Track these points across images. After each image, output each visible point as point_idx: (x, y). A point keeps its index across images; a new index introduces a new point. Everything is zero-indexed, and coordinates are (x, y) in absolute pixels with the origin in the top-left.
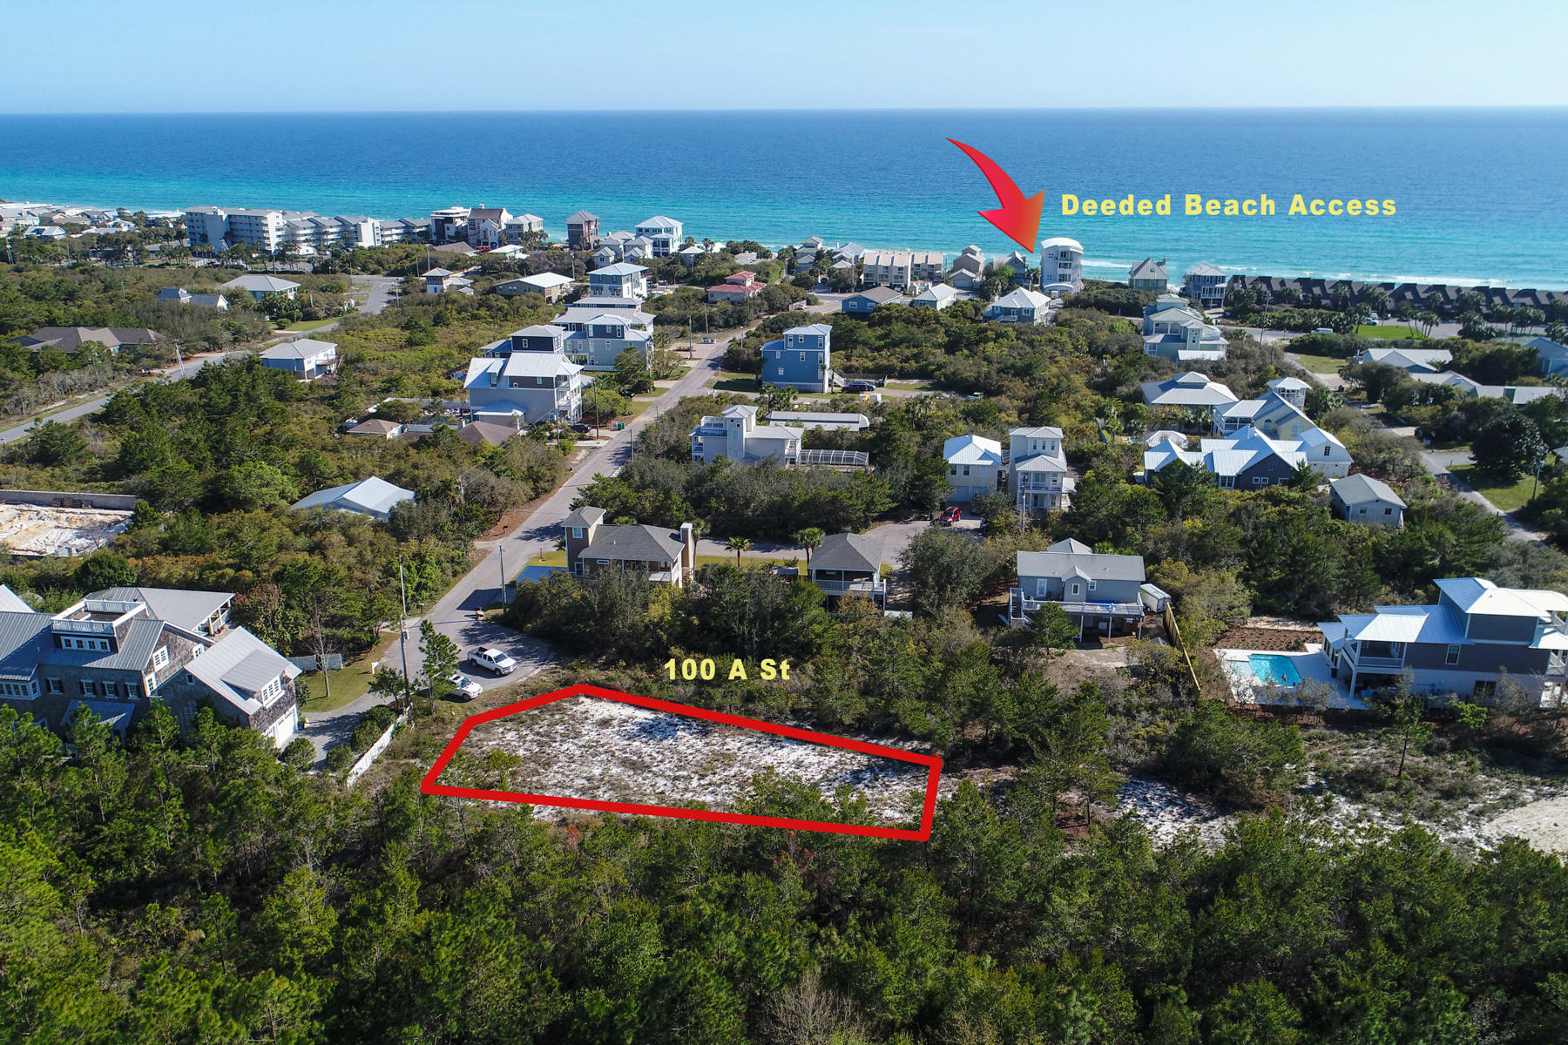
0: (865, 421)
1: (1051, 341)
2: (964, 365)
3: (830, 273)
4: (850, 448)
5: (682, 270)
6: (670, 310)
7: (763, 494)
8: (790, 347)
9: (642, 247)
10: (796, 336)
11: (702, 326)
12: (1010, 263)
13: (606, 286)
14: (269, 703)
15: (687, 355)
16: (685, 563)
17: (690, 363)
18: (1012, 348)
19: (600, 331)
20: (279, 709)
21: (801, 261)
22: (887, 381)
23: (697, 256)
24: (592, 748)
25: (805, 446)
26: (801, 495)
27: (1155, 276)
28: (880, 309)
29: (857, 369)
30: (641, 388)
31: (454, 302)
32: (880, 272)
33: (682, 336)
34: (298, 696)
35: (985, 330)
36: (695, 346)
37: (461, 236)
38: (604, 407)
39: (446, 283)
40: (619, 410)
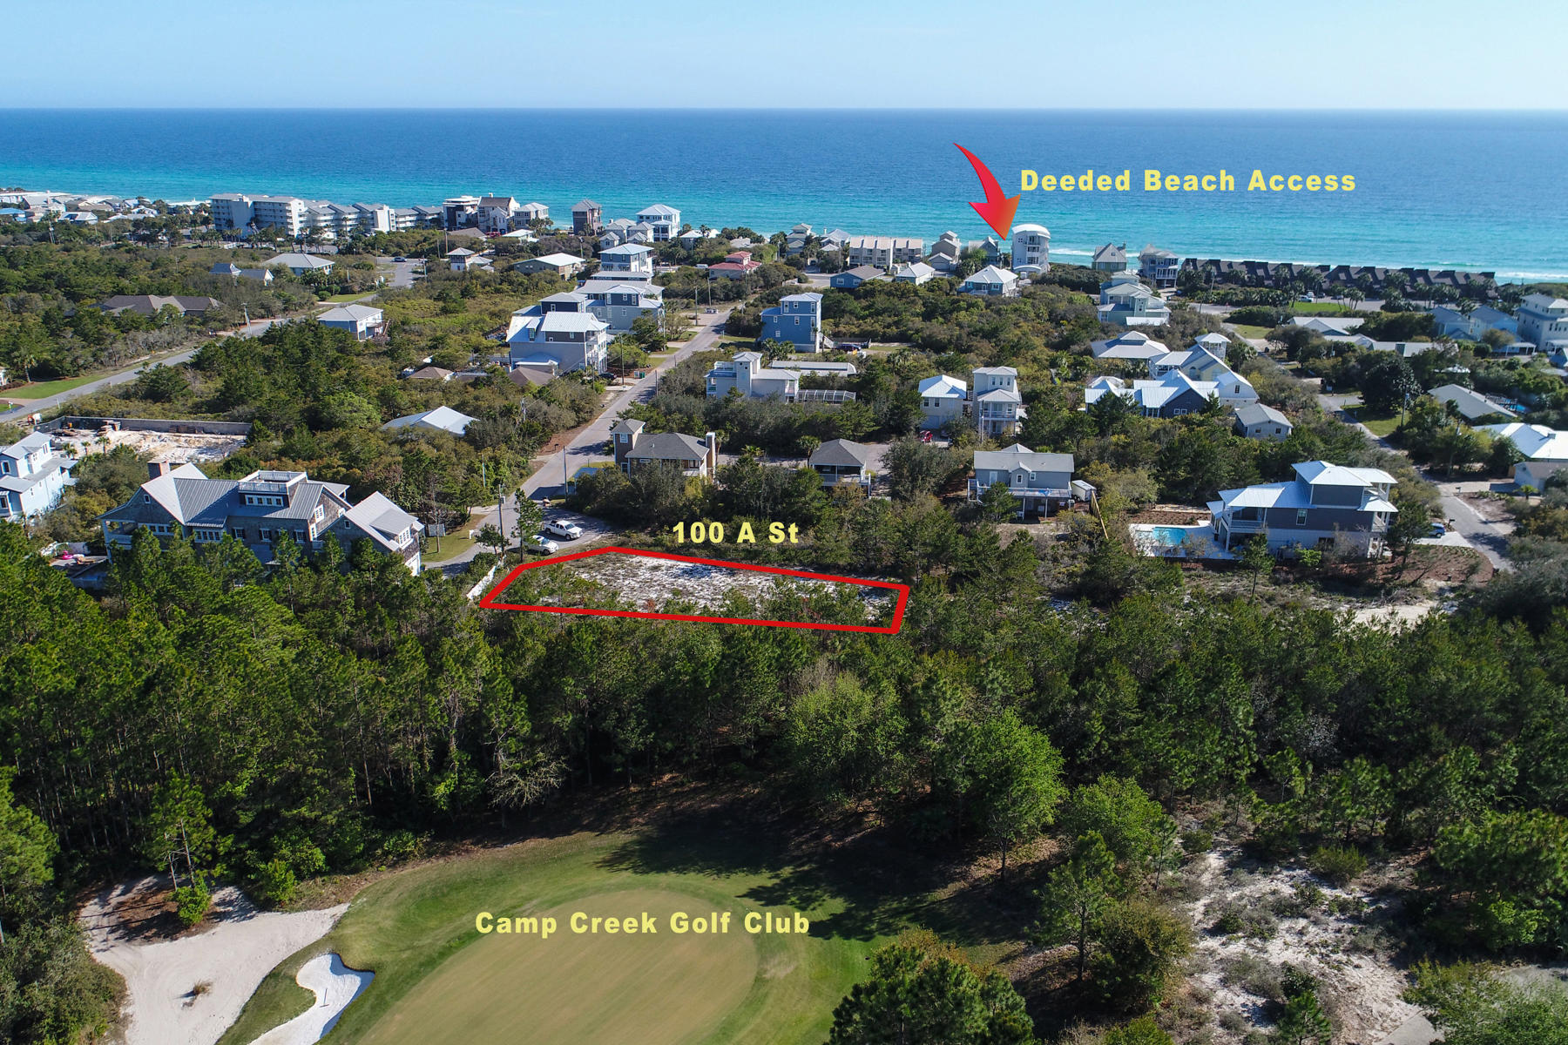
0: (852, 369)
1: (1016, 310)
2: (938, 329)
3: (819, 255)
4: (840, 389)
5: (683, 253)
6: (674, 285)
7: (770, 419)
8: (786, 312)
9: (644, 232)
10: (791, 303)
11: (705, 298)
12: (984, 247)
13: (616, 264)
14: (403, 546)
15: (694, 322)
16: (709, 464)
17: (696, 329)
18: (981, 316)
19: (617, 299)
20: (409, 552)
21: (791, 246)
22: (871, 344)
23: (696, 240)
24: (648, 583)
25: (801, 387)
26: (802, 417)
27: (1116, 259)
28: (865, 284)
29: (845, 334)
30: (655, 346)
31: (478, 278)
32: (865, 254)
33: (687, 307)
34: (422, 544)
35: (958, 301)
36: (700, 315)
37: (471, 222)
38: (627, 359)
39: (468, 262)
40: (640, 362)
